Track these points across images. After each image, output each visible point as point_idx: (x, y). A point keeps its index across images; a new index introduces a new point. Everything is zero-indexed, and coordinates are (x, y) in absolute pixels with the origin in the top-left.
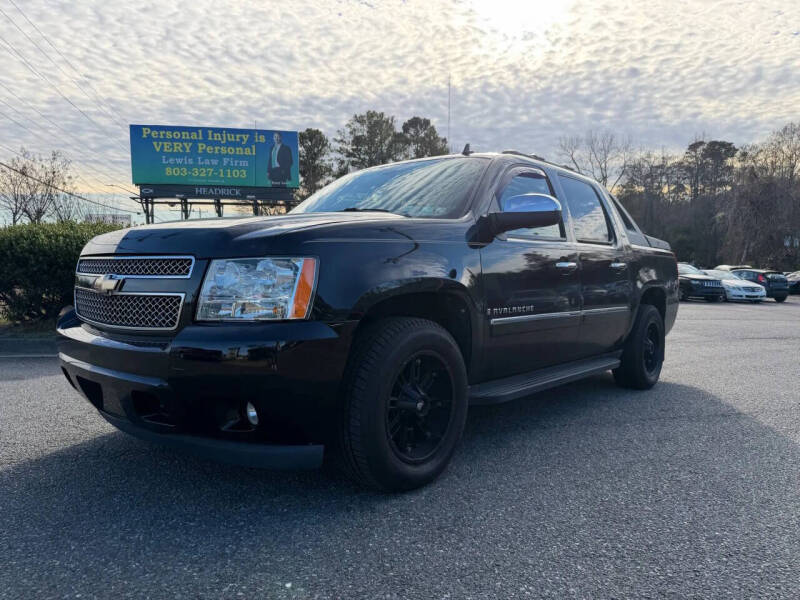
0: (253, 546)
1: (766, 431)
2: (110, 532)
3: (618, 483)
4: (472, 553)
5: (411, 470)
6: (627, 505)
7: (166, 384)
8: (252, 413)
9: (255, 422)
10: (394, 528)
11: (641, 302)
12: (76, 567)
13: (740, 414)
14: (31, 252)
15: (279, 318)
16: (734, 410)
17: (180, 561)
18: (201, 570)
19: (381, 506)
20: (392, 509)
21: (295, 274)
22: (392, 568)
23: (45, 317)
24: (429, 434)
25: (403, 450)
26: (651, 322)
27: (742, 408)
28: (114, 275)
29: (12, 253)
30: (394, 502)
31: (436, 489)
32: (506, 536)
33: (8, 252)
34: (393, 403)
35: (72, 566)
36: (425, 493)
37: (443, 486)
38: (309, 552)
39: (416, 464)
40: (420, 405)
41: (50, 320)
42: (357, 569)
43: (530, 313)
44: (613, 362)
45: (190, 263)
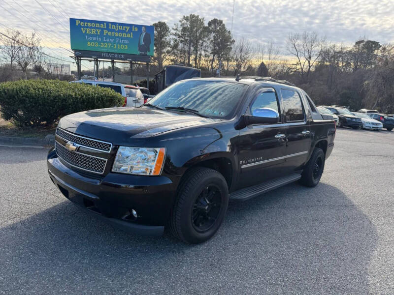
0: (134, 269)
1: (363, 217)
2: (74, 257)
3: (291, 245)
4: (224, 279)
5: (201, 235)
6: (293, 256)
7: (98, 198)
8: (134, 212)
9: (136, 216)
10: (192, 263)
11: (316, 146)
12: (63, 275)
13: (353, 205)
14: (27, 97)
15: (148, 174)
16: (351, 203)
17: (104, 275)
18: (113, 281)
19: (187, 251)
20: (191, 252)
21: (156, 155)
22: (190, 285)
23: (33, 126)
24: (209, 218)
25: (198, 226)
26: (319, 156)
27: (355, 202)
28: (75, 144)
29: (18, 97)
30: (193, 249)
31: (211, 243)
32: (238, 271)
33: (16, 97)
34: (195, 207)
35: (61, 275)
36: (206, 245)
37: (214, 241)
38: (156, 274)
39: (203, 232)
40: (207, 207)
42: (176, 284)
43: (260, 160)
44: (298, 177)
45: (110, 146)
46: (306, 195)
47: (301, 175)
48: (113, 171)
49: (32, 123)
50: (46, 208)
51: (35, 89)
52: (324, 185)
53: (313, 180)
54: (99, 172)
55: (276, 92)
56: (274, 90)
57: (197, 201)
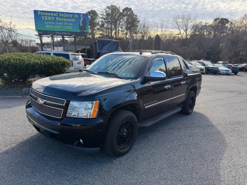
0: (83, 175)
1: (219, 132)
2: (46, 170)
3: (176, 153)
4: (137, 178)
5: (123, 151)
6: (177, 161)
8: (81, 141)
9: (82, 143)
10: (117, 169)
11: (190, 90)
12: (40, 182)
13: (213, 125)
14: (9, 65)
15: (88, 117)
16: (212, 124)
17: (65, 180)
18: (71, 183)
19: (114, 161)
20: (116, 161)
21: (93, 105)
22: (117, 182)
23: (14, 83)
24: (127, 140)
25: (120, 145)
26: (192, 96)
27: (214, 123)
28: (43, 100)
30: (118, 159)
32: (145, 172)
34: (118, 134)
35: (39, 181)
36: (126, 156)
37: (130, 154)
38: (96, 177)
39: (124, 149)
40: (125, 134)
41: (16, 84)
42: (108, 183)
43: (156, 102)
44: (180, 109)
45: (64, 101)
46: (185, 120)
47: (182, 108)
48: (67, 116)
49: (13, 81)
50: (26, 138)
51: (14, 60)
52: (195, 112)
53: (189, 110)
54: (59, 117)
55: (164, 60)
56: (163, 59)
57: (119, 131)
